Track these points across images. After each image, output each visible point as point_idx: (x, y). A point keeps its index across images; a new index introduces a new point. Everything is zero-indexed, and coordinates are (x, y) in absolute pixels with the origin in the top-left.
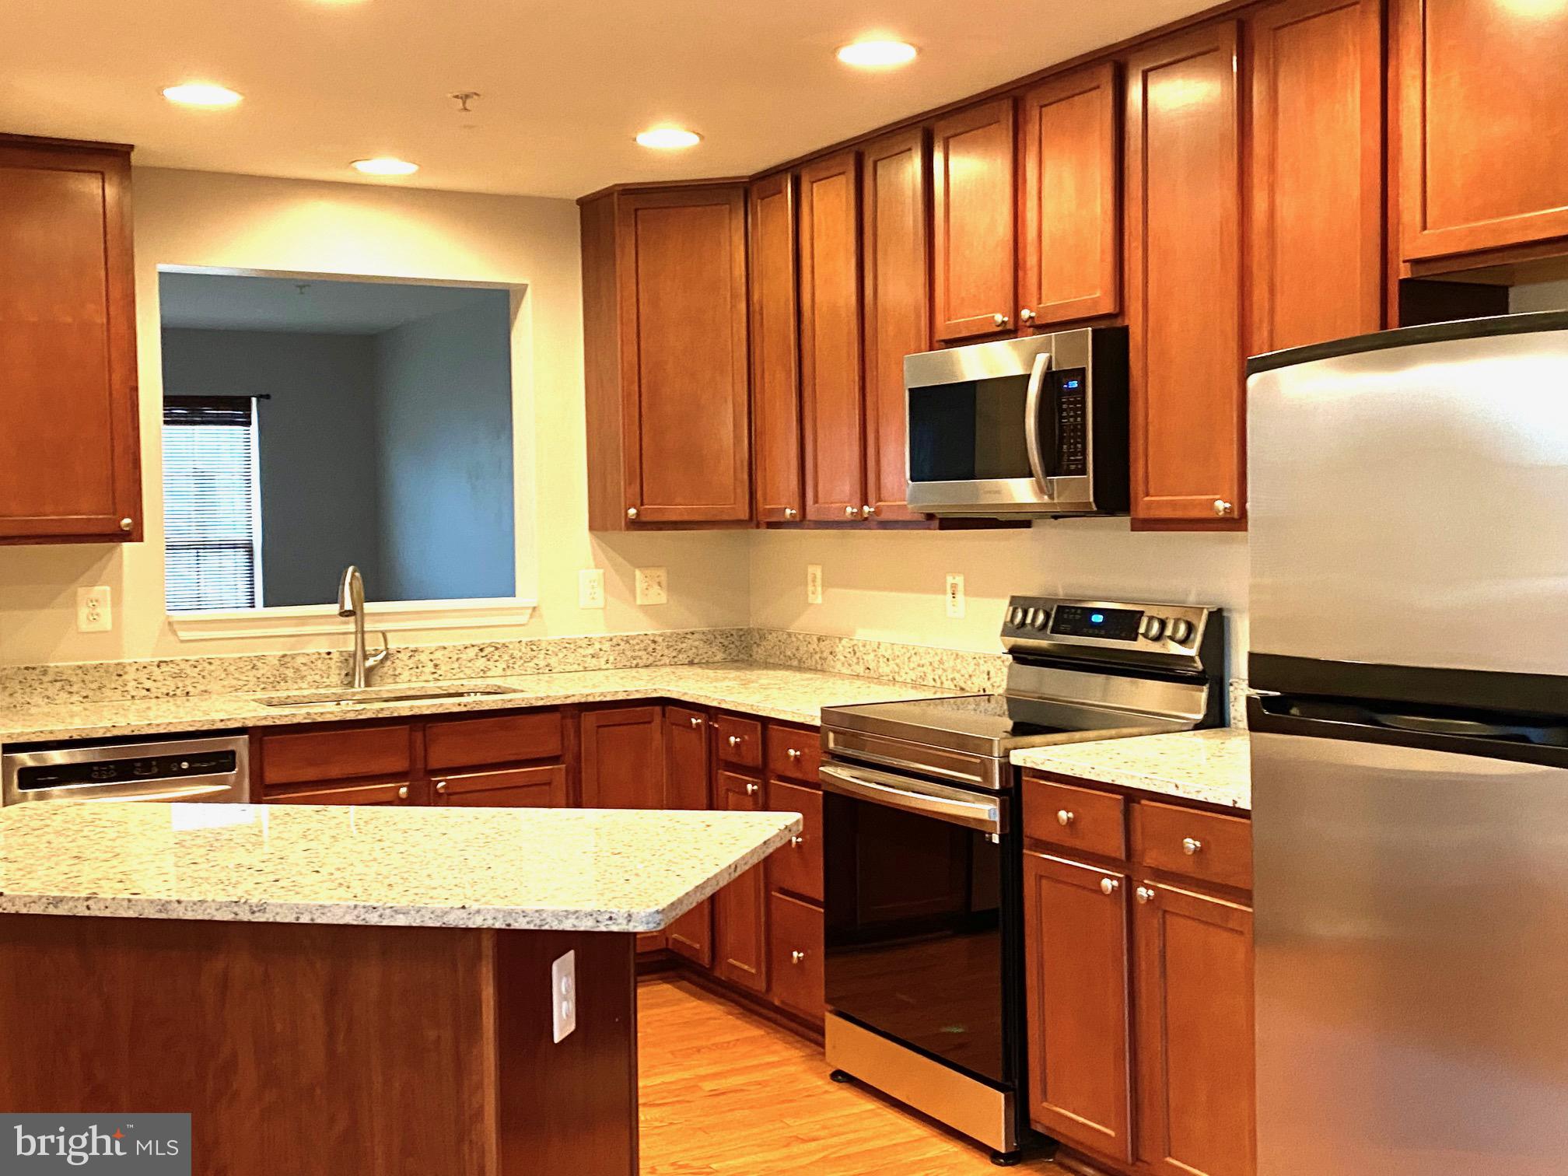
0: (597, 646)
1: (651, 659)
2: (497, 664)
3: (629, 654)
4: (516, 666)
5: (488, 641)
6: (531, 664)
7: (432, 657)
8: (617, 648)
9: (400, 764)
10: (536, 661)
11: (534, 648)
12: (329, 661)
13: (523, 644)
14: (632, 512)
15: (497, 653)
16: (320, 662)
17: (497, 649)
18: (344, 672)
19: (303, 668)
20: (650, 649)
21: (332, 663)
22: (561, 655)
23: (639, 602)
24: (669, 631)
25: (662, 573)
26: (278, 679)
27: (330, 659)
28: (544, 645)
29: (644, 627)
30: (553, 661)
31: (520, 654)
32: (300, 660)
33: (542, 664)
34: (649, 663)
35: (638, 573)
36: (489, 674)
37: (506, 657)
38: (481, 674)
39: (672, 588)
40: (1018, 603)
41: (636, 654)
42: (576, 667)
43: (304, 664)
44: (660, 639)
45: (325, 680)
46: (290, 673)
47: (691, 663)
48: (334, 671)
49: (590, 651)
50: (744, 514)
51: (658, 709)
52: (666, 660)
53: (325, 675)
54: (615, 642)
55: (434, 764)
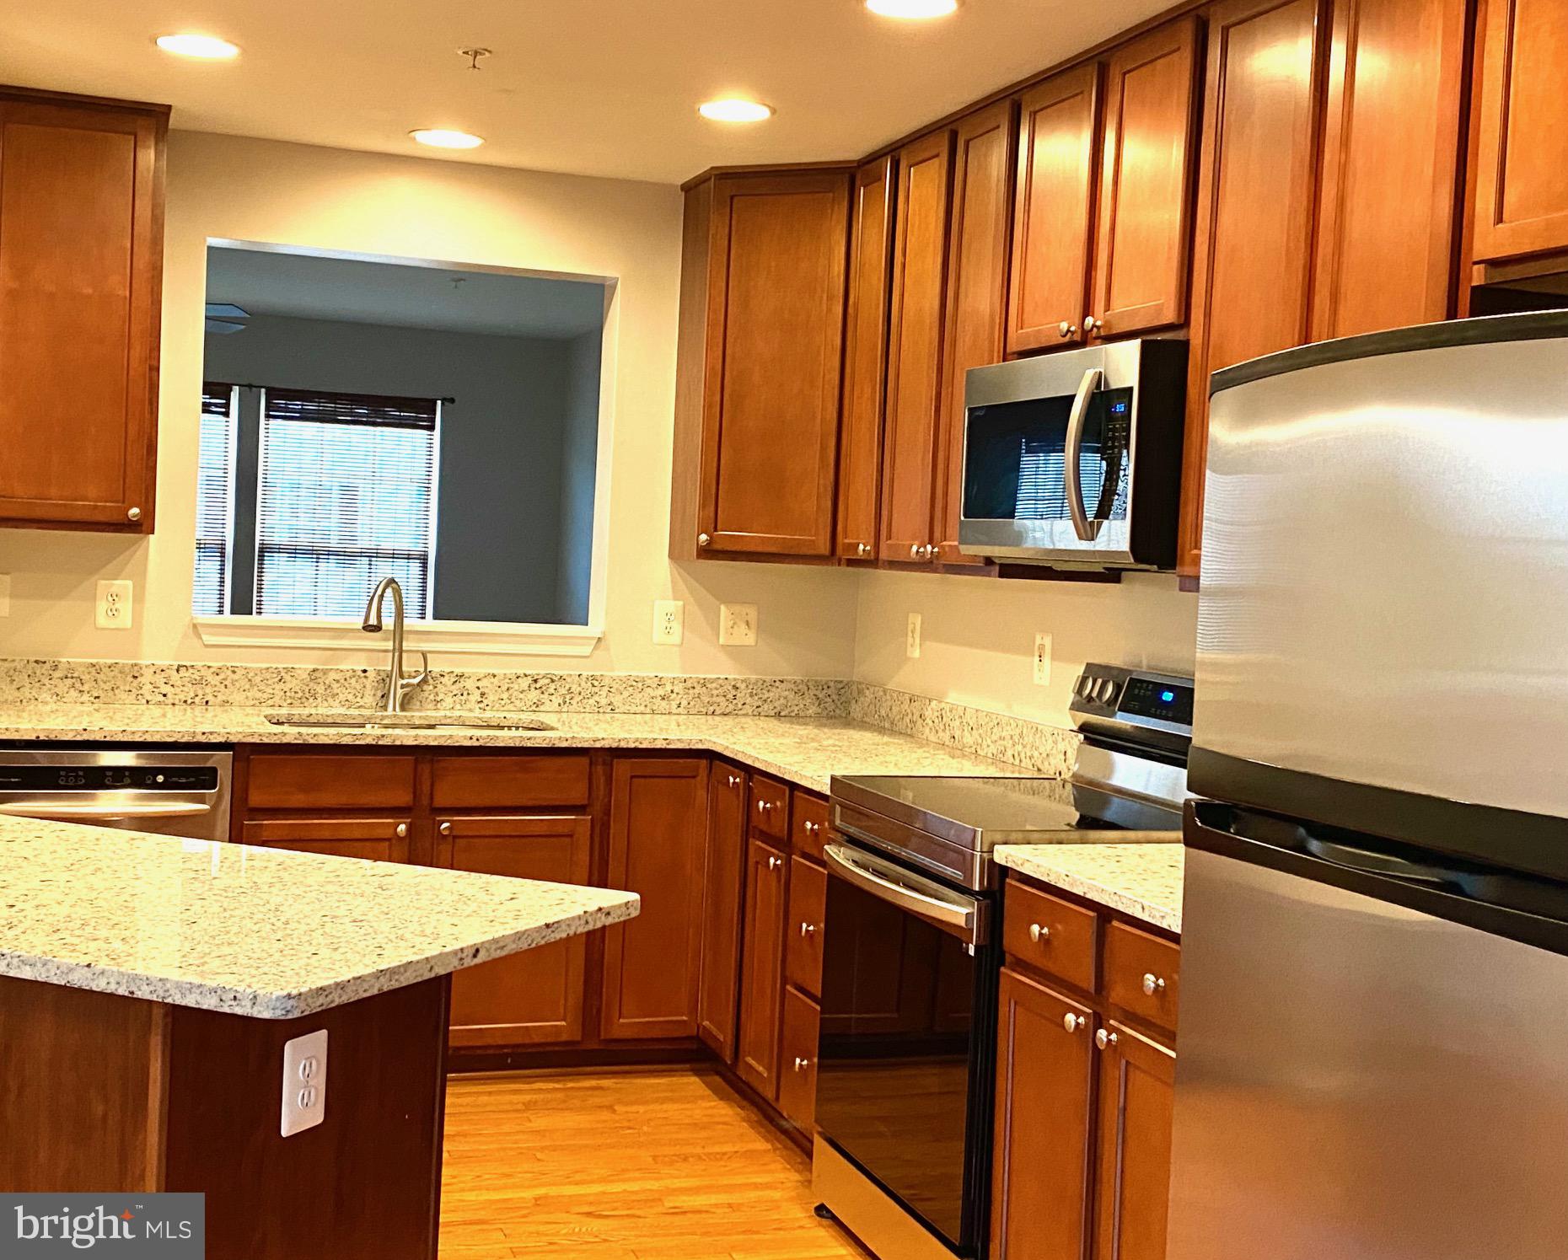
0: (669, 688)
1: (731, 707)
2: (553, 698)
3: (706, 699)
4: (573, 702)
5: (543, 672)
6: (592, 701)
7: (480, 684)
8: (691, 691)
9: (403, 798)
10: (596, 698)
11: (596, 683)
12: (365, 680)
13: (584, 678)
14: (703, 537)
15: (553, 686)
16: (354, 680)
17: (553, 681)
18: (380, 694)
19: (335, 685)
20: (730, 696)
21: (368, 683)
23: (722, 641)
24: (753, 677)
25: (752, 613)
26: (307, 695)
27: (366, 677)
28: (606, 682)
29: (728, 670)
30: (617, 700)
31: (579, 689)
32: (332, 676)
33: (603, 702)
34: (727, 711)
35: (723, 607)
36: (542, 708)
37: (563, 691)
38: (534, 708)
39: (762, 628)
40: (1092, 670)
41: (714, 699)
42: (642, 708)
43: (338, 681)
44: (743, 686)
45: (358, 699)
46: (320, 689)
47: (778, 715)
48: (369, 692)
49: (661, 692)
50: (824, 548)
51: (704, 763)
52: (748, 709)
53: (360, 695)
54: (689, 684)
55: (441, 800)
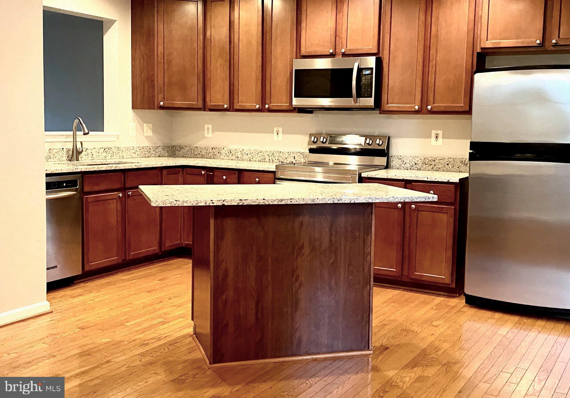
0: (135, 150)
1: (149, 155)
2: (109, 154)
3: (144, 152)
4: (114, 156)
5: (106, 147)
6: (118, 155)
7: (91, 151)
8: (140, 150)
10: (119, 154)
11: (119, 149)
13: (116, 147)
14: (162, 103)
15: (109, 151)
16: (60, 152)
17: (109, 149)
18: (67, 156)
19: (56, 154)
20: (149, 151)
21: (64, 153)
22: (126, 152)
23: (145, 135)
24: (153, 146)
25: (151, 125)
26: (49, 158)
27: (63, 151)
28: (121, 149)
29: (146, 143)
30: (124, 154)
31: (115, 151)
32: (55, 151)
33: (121, 155)
34: (149, 156)
35: (145, 125)
36: (106, 158)
37: (111, 152)
39: (154, 131)
41: (145, 152)
42: (130, 156)
44: (151, 148)
45: (62, 158)
46: (52, 155)
47: (159, 156)
48: (64, 155)
49: (134, 151)
50: (200, 105)
52: (153, 155)
54: (140, 148)
55: (128, 185)
